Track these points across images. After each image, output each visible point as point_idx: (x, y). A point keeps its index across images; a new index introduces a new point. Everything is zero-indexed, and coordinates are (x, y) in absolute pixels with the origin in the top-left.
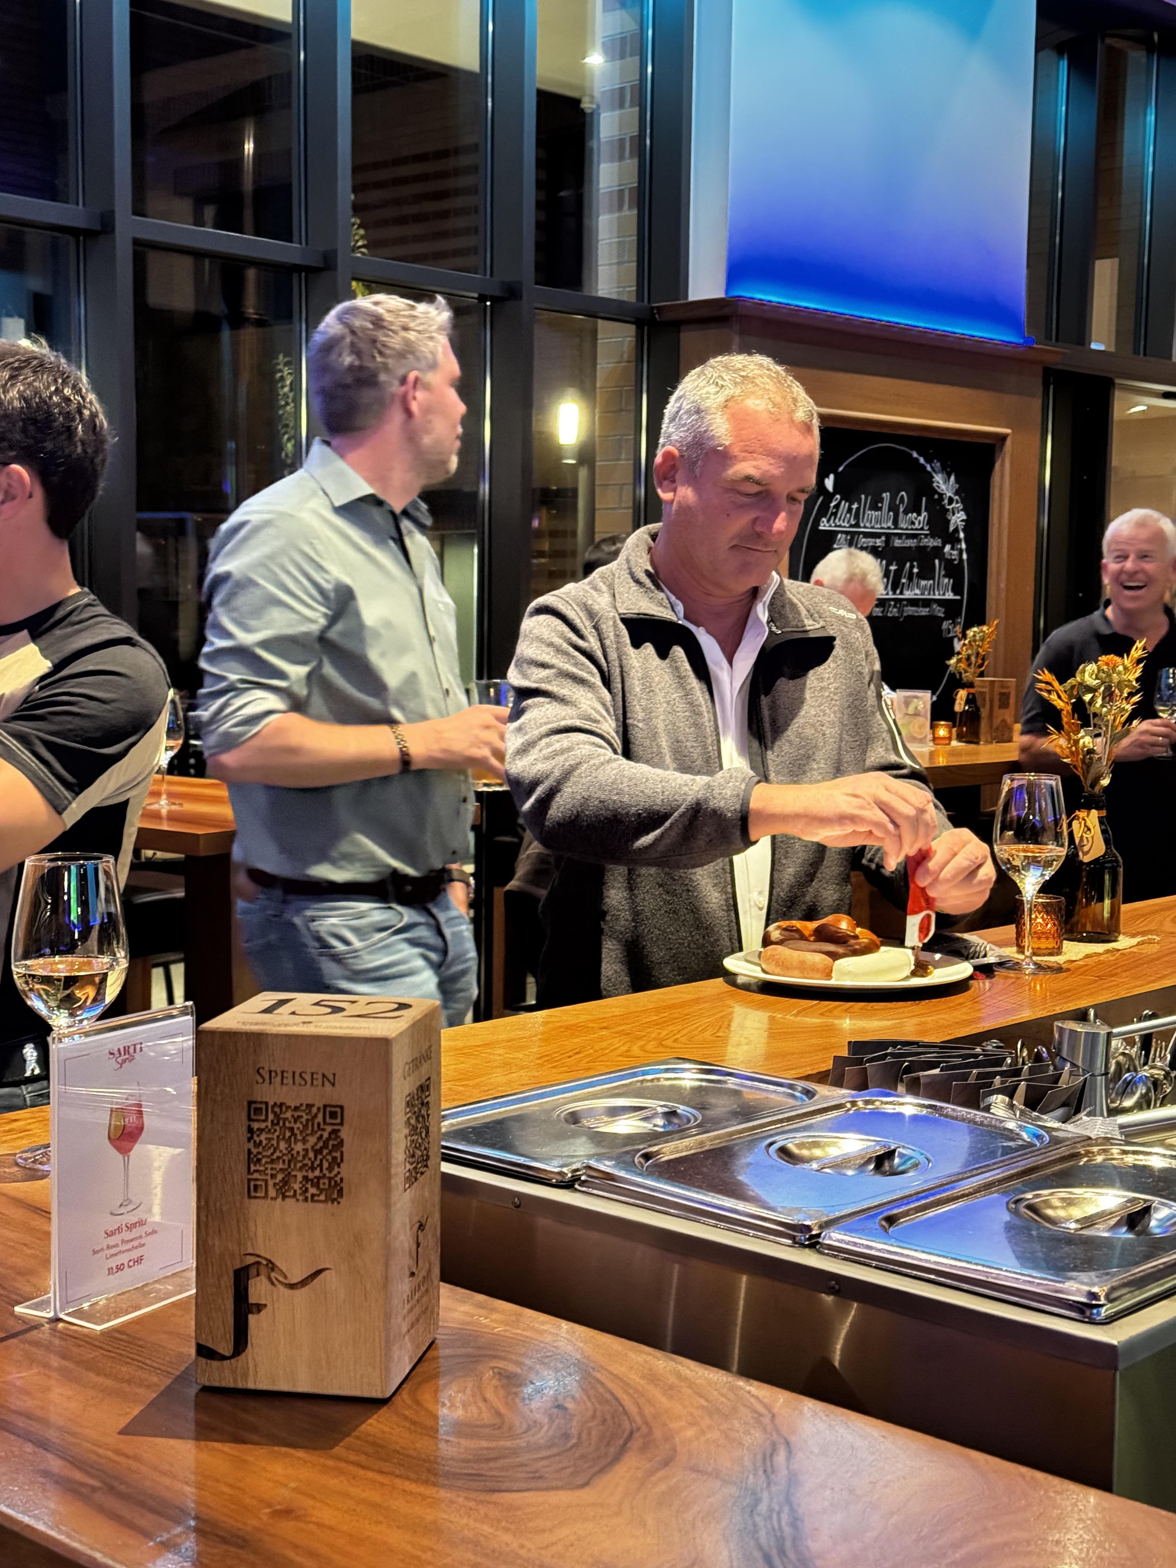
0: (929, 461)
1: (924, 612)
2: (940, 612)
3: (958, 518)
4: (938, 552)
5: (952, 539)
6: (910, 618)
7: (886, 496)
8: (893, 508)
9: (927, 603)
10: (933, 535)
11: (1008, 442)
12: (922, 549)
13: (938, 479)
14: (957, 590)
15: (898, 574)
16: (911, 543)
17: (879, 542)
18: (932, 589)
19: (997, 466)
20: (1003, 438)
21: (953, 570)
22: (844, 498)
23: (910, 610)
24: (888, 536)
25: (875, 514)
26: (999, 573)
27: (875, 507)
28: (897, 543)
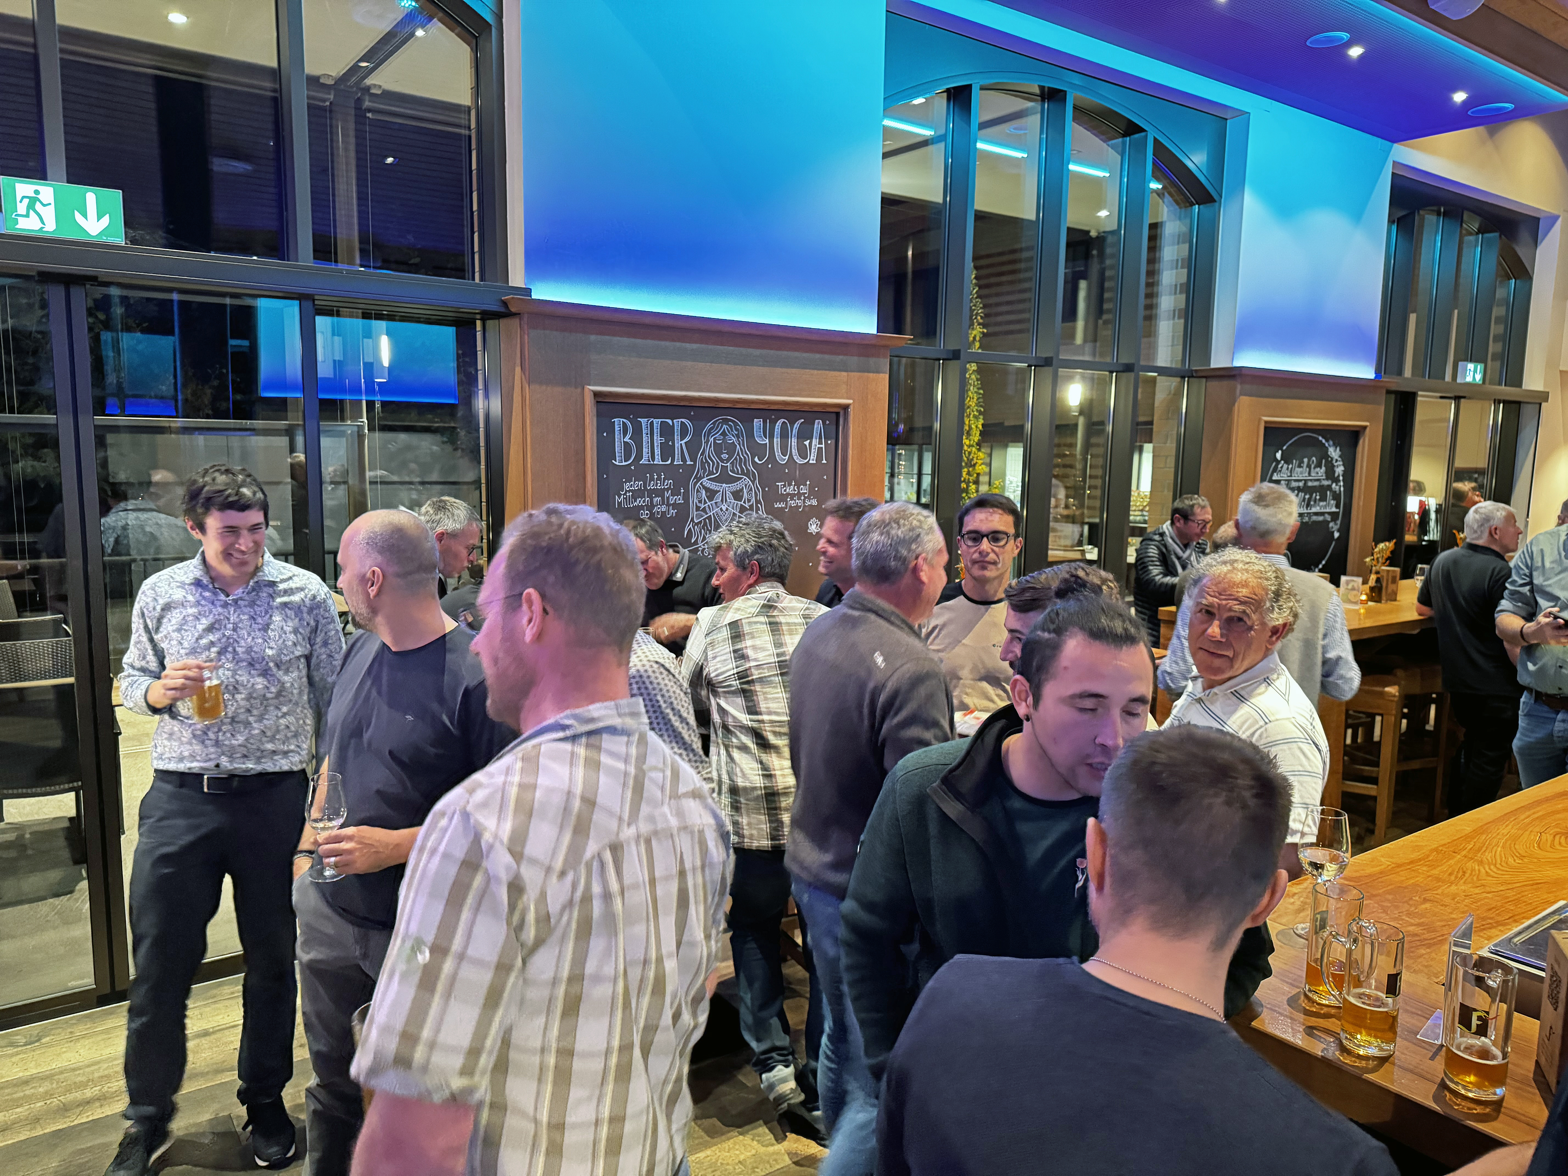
0: (1327, 441)
1: (1321, 518)
2: (1328, 518)
3: (1340, 470)
4: (1329, 487)
5: (1336, 481)
6: (1315, 522)
7: (1306, 460)
8: (1309, 466)
9: (1322, 514)
10: (1327, 479)
11: (1368, 430)
12: (1322, 486)
13: (1331, 450)
14: (1337, 506)
15: (1309, 500)
16: (1316, 484)
17: (1301, 484)
18: (1325, 507)
19: (1361, 442)
20: (1365, 427)
21: (1336, 497)
22: (1287, 462)
23: (1314, 518)
24: (1306, 481)
25: (1299, 470)
26: (1359, 497)
27: (1300, 466)
28: (1310, 484)
